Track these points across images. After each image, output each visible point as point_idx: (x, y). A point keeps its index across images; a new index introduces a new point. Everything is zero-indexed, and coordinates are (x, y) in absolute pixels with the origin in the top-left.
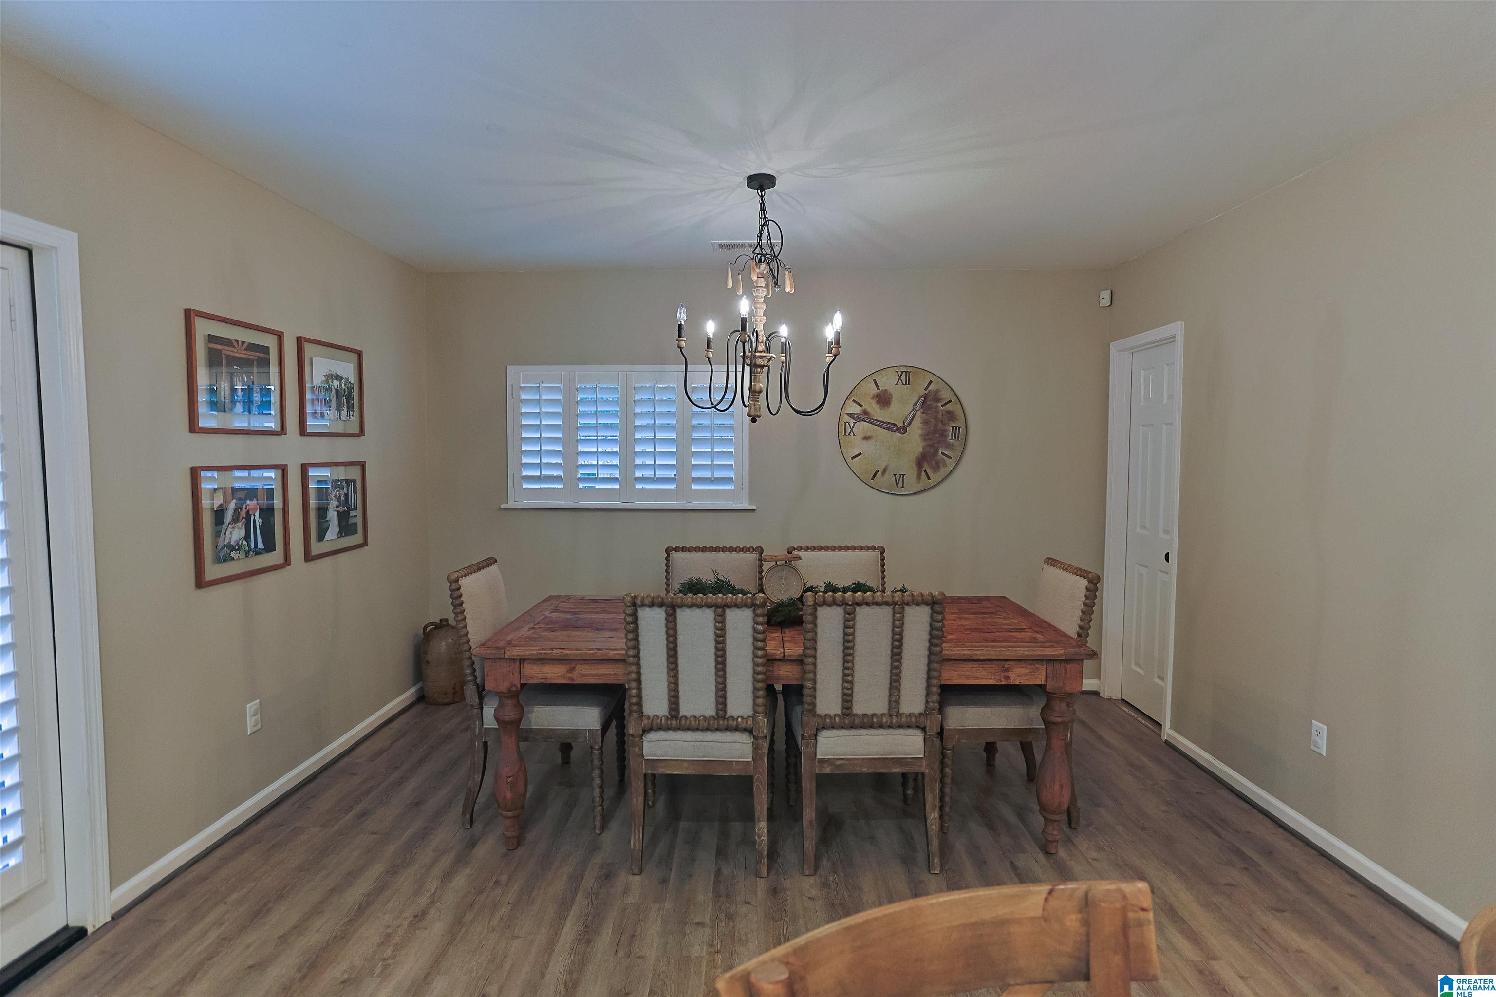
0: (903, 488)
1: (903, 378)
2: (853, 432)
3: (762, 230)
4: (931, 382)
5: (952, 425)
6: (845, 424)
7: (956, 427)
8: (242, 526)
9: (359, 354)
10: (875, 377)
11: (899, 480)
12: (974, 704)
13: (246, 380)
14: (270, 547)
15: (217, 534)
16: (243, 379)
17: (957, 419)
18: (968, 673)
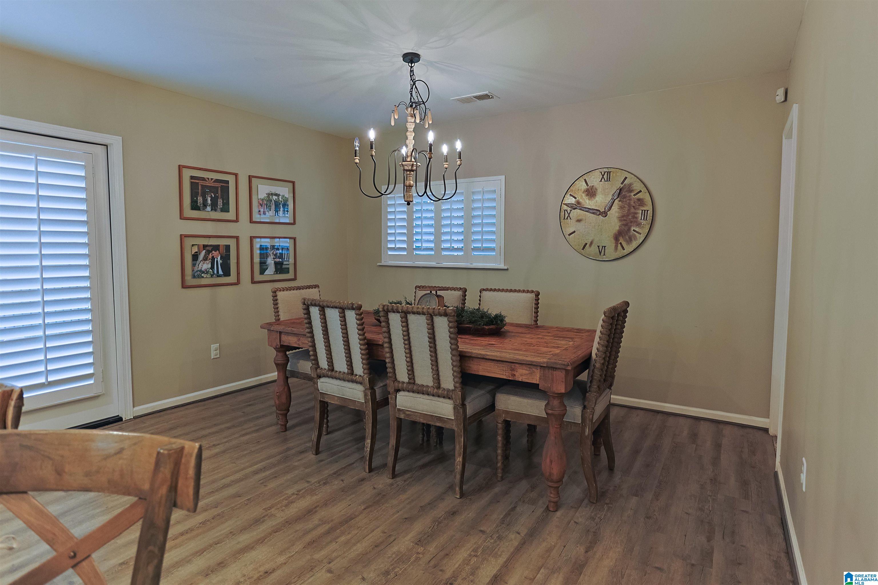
0: (604, 256)
1: (605, 176)
2: (570, 217)
3: (412, 88)
4: (626, 178)
5: (642, 209)
6: (565, 211)
7: (645, 211)
8: (209, 263)
9: (293, 183)
10: (585, 177)
11: (602, 250)
12: (516, 394)
13: (213, 196)
14: (227, 273)
15: (194, 265)
16: (211, 195)
17: (646, 204)
18: (489, 369)
